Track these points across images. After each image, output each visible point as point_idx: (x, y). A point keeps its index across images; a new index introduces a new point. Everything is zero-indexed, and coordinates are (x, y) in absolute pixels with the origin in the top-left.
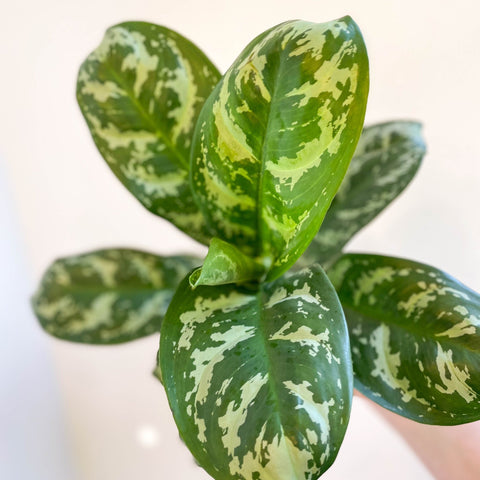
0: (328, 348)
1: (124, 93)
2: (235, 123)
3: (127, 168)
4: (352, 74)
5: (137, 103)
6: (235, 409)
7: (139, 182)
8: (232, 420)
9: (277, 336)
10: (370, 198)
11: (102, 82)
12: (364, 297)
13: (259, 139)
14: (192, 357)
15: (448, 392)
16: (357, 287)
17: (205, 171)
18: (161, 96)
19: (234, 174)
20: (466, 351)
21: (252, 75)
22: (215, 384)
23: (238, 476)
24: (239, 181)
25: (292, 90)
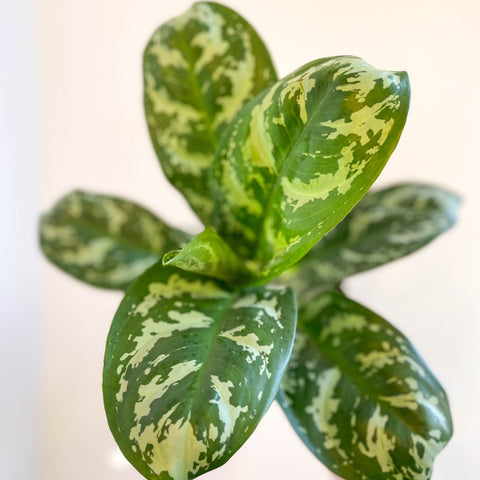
0: (266, 361)
2: (268, 131)
4: (386, 127)
5: (194, 80)
6: (158, 383)
7: (169, 151)
8: (151, 391)
9: (228, 334)
11: (171, 47)
13: (283, 154)
14: (143, 324)
15: (368, 454)
17: (226, 164)
18: (218, 81)
19: (251, 177)
21: (298, 93)
22: (152, 355)
23: (134, 442)
24: (254, 185)
25: (327, 121)
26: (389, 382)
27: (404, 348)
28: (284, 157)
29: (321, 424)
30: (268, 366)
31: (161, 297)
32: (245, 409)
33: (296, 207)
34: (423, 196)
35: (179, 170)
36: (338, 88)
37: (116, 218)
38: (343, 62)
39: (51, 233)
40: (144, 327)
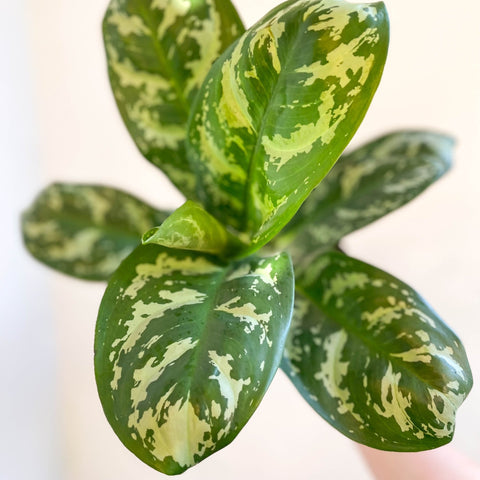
0: (266, 329)
1: (147, 31)
2: (240, 87)
3: (132, 107)
4: (366, 64)
5: (158, 46)
6: (153, 365)
7: (141, 125)
8: (147, 375)
9: (223, 308)
10: (372, 202)
11: (129, 15)
12: (334, 299)
13: (260, 110)
14: (133, 307)
15: (384, 415)
16: (329, 287)
17: (202, 129)
18: (183, 45)
19: (230, 140)
20: (415, 378)
21: (268, 40)
22: (145, 337)
23: (134, 430)
24: (234, 148)
25: (302, 66)
26: (398, 337)
27: (410, 300)
28: (261, 114)
29: (332, 389)
30: (268, 334)
31: (150, 277)
32: (248, 382)
33: (280, 165)
34: (415, 143)
35: (154, 145)
36: (310, 28)
37: (99, 207)
39: (34, 230)
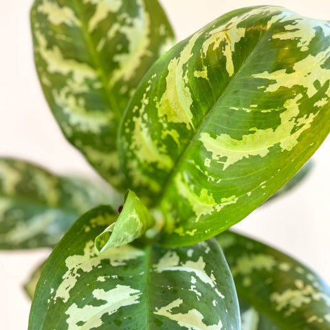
1: (78, 23)
2: (186, 85)
3: (59, 93)
5: (87, 37)
7: (67, 110)
9: (163, 312)
11: (61, 6)
14: (67, 313)
17: (138, 121)
18: (114, 39)
19: (165, 133)
21: (223, 44)
24: (169, 141)
25: (261, 72)
27: (316, 285)
28: (204, 112)
31: (80, 271)
33: (226, 165)
35: (78, 129)
36: (275, 37)
38: (272, 11)
40: (68, 316)
